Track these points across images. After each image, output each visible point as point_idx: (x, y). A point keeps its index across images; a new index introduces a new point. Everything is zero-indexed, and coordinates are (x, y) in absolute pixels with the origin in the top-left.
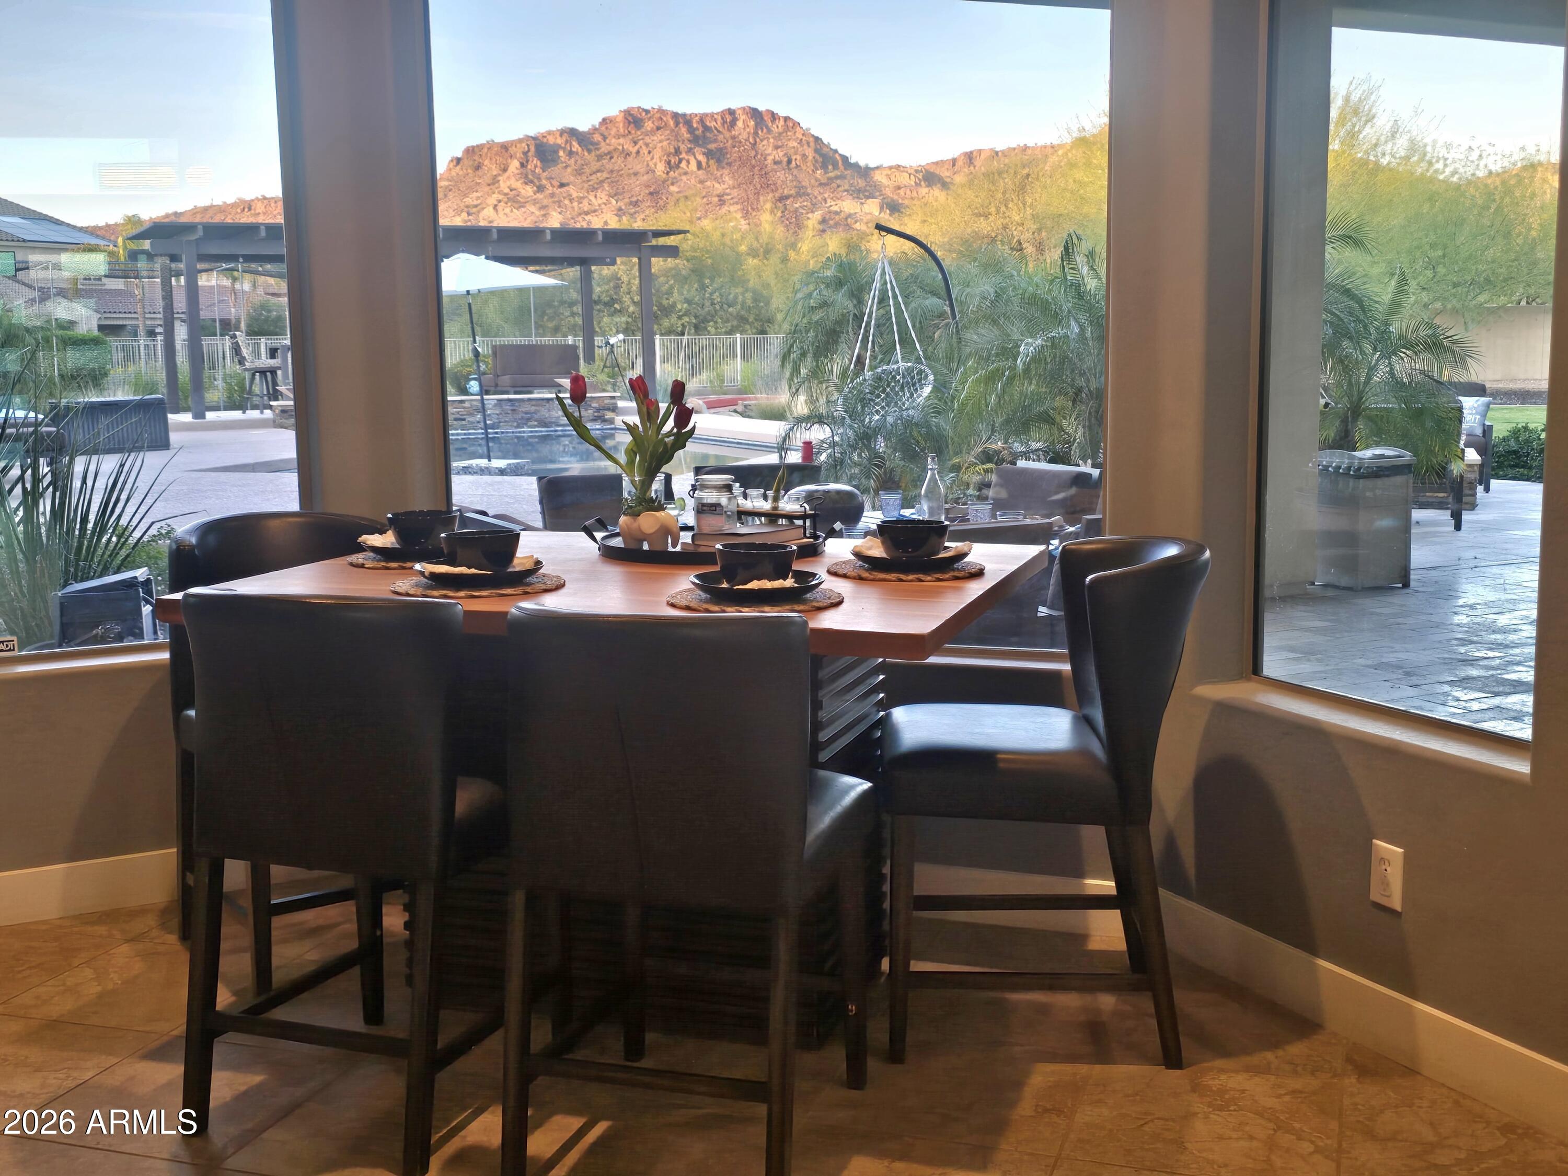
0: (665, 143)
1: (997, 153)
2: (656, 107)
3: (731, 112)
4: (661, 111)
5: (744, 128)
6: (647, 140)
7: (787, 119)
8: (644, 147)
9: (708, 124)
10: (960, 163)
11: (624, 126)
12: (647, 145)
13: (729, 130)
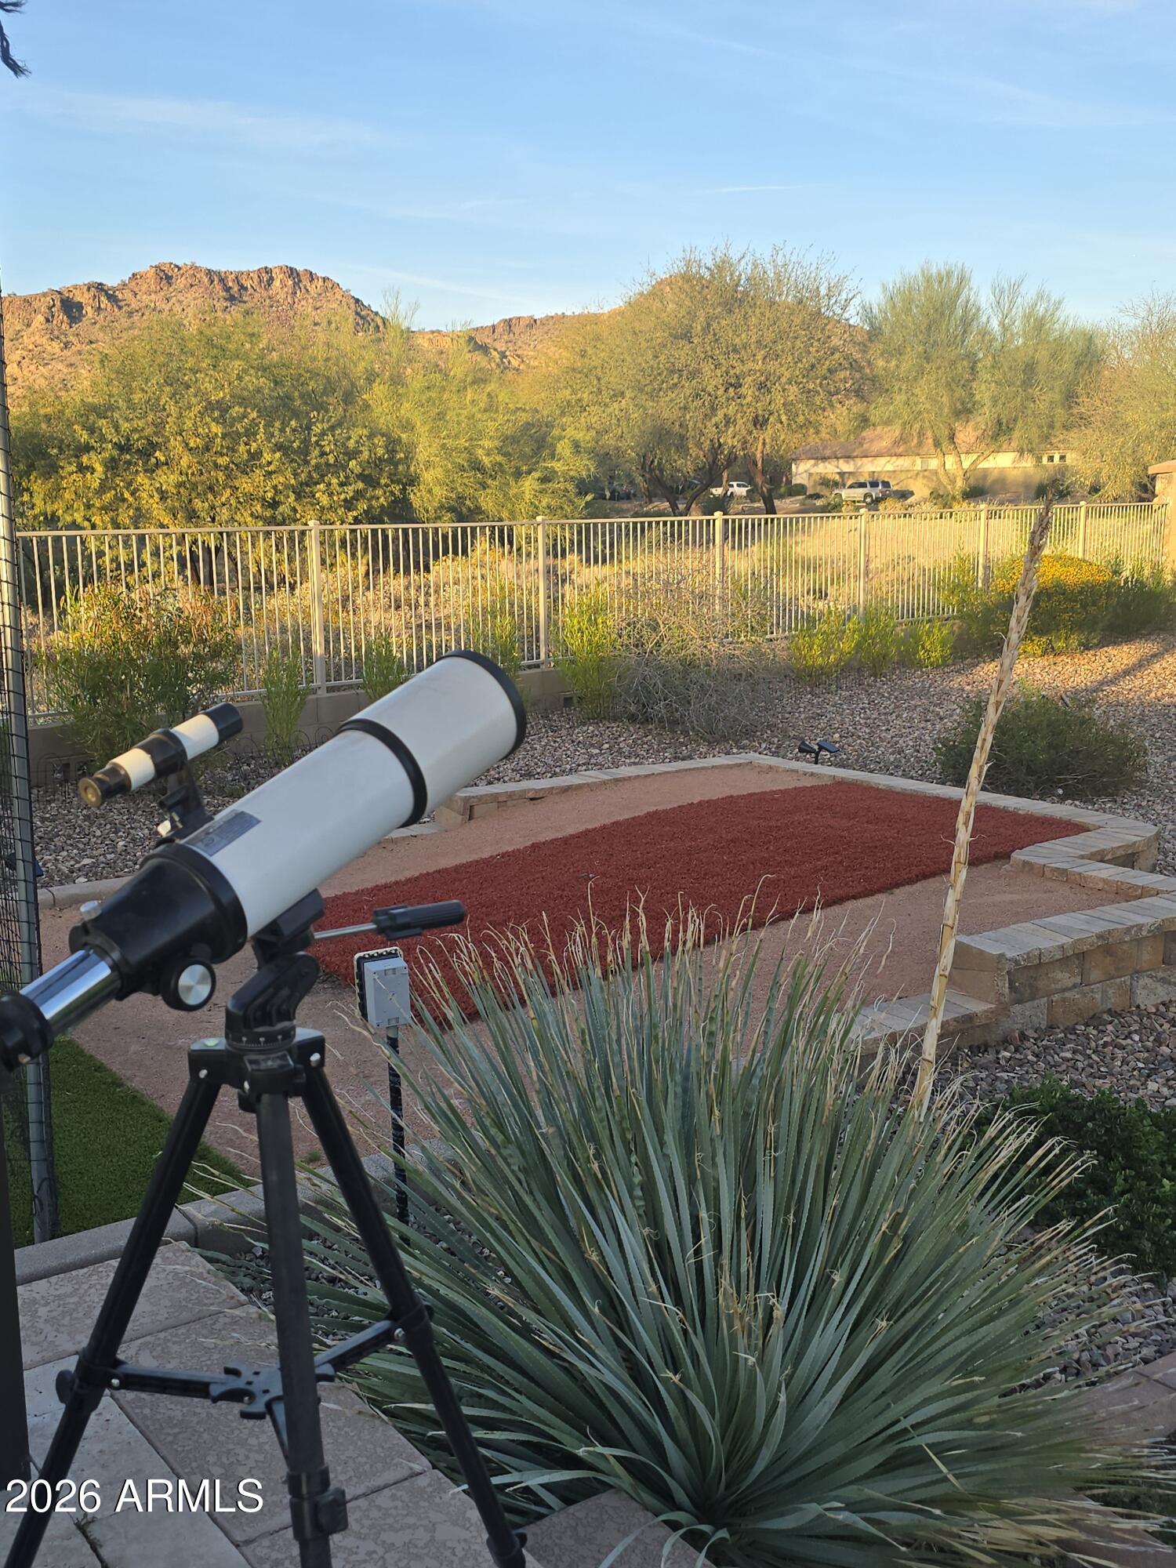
0: (199, 301)
1: (535, 321)
2: (189, 263)
3: (268, 271)
4: (194, 267)
5: (280, 286)
6: (180, 297)
7: (325, 279)
8: (177, 305)
9: (243, 282)
10: (499, 330)
11: (155, 283)
12: (180, 302)
13: (266, 289)
